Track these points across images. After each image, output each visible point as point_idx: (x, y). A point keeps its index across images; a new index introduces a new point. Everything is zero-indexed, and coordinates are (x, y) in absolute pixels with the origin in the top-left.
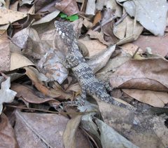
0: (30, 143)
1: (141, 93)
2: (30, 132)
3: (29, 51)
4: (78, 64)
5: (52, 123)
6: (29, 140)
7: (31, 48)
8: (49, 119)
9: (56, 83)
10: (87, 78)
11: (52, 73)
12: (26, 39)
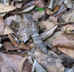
0: (5, 66)
1: (66, 50)
2: (5, 62)
3: (13, 26)
4: (34, 34)
5: (15, 59)
6: (4, 65)
7: (14, 25)
8: (14, 57)
9: (22, 42)
10: (37, 41)
11: (22, 37)
12: (11, 21)
